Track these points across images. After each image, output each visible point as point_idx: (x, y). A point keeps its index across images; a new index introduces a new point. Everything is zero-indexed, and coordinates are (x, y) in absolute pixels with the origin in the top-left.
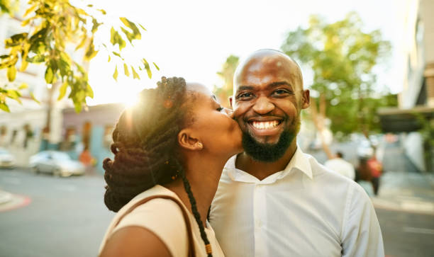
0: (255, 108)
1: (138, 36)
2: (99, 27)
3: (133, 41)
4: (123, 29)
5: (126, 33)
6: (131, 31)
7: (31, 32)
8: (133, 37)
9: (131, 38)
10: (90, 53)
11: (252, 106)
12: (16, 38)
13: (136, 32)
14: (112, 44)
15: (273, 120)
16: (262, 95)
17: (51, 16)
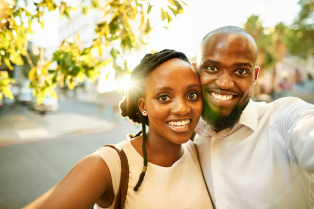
0: (218, 82)
1: (181, 11)
2: (152, 9)
3: (178, 15)
4: (169, 7)
5: (172, 10)
6: (175, 8)
7: (109, 19)
8: (178, 13)
9: (176, 13)
10: (147, 30)
11: (215, 80)
12: (101, 26)
13: (179, 7)
14: (162, 20)
15: (229, 95)
16: (225, 72)
17: (119, 6)
